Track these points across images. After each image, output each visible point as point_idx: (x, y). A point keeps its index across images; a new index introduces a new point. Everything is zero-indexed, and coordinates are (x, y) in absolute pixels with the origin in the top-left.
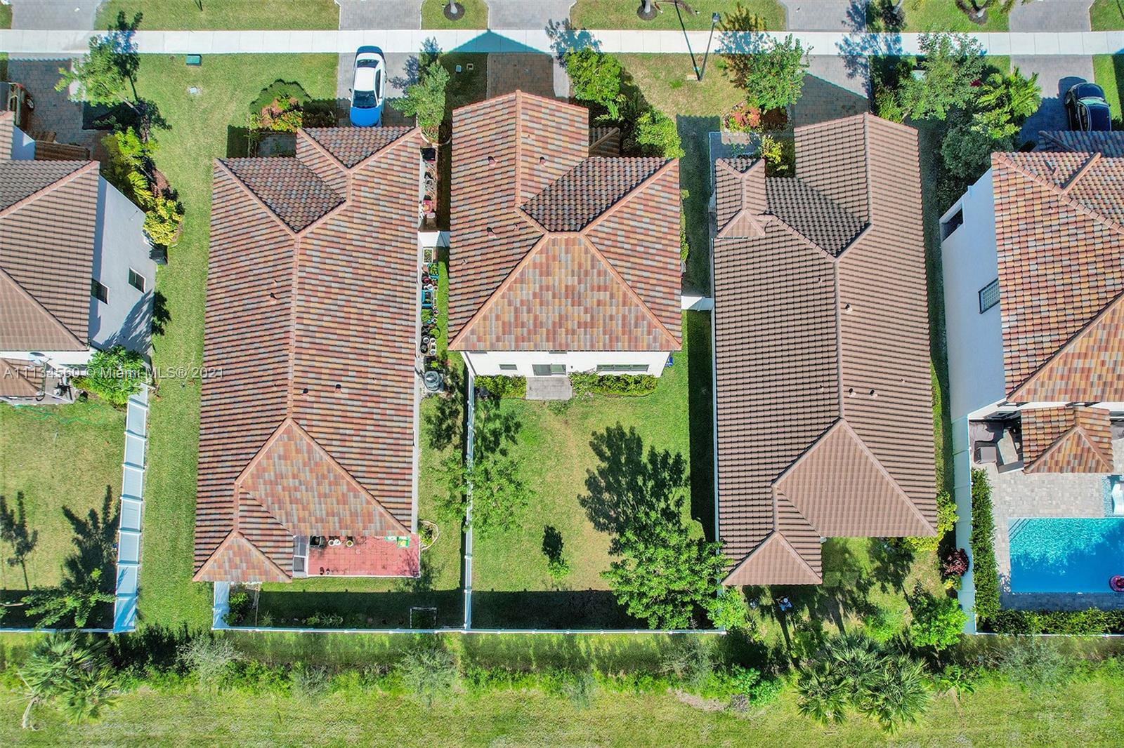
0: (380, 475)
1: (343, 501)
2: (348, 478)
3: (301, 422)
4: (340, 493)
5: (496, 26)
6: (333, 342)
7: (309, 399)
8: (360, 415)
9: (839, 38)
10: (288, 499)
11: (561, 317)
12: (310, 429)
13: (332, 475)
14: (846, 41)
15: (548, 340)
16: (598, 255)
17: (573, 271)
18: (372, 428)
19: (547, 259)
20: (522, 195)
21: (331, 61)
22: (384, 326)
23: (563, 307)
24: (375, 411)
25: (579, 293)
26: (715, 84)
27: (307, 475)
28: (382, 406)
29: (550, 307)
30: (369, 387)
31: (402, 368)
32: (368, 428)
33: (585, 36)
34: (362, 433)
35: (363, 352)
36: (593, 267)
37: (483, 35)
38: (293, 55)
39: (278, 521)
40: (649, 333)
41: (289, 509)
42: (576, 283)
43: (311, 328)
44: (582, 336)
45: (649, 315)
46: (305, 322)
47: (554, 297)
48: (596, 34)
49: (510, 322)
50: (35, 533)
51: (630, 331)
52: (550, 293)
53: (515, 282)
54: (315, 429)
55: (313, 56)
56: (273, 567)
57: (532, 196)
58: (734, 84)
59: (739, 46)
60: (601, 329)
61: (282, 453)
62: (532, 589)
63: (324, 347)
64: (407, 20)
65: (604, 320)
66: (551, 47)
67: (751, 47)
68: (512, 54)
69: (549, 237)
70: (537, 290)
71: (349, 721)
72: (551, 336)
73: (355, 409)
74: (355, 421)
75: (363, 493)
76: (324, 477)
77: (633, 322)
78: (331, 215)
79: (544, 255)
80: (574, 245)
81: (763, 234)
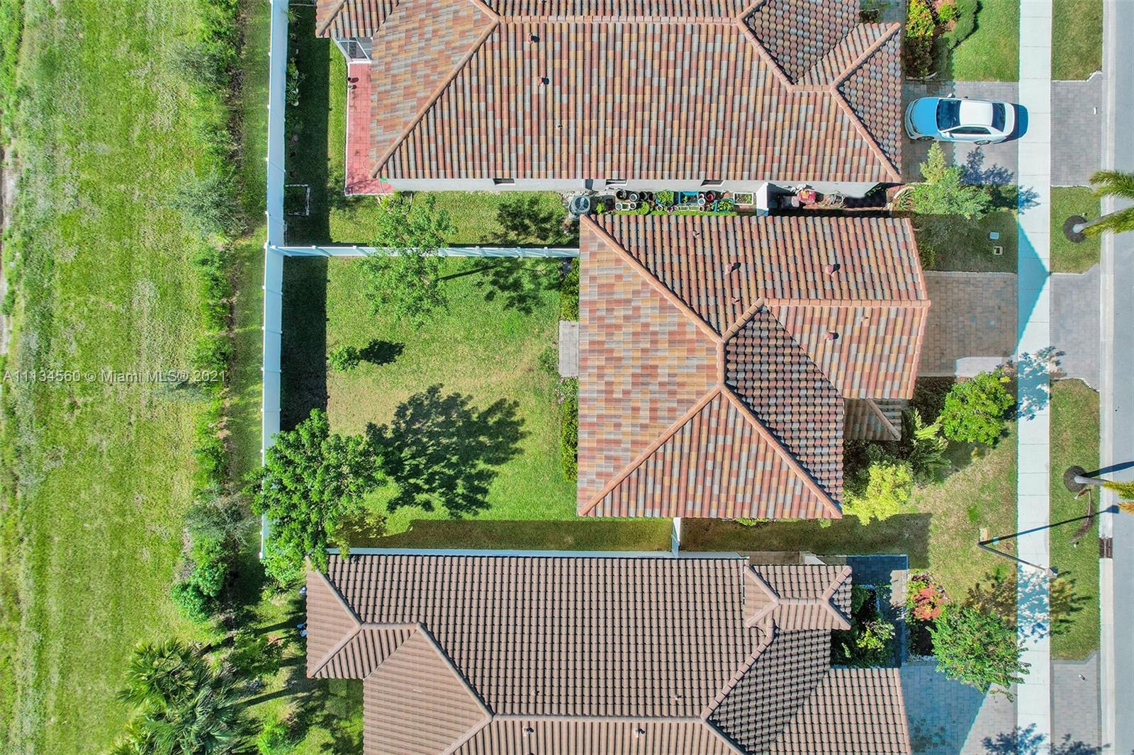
0: (440, 137)
1: (409, 94)
2: (432, 98)
3: (496, 35)
4: (416, 89)
5: (1056, 284)
6: (604, 72)
7: (527, 44)
8: (513, 109)
9: (1043, 728)
10: (411, 26)
11: (620, 359)
12: (488, 47)
13: (436, 77)
14: (1040, 738)
15: (592, 343)
16: (694, 409)
17: (675, 375)
18: (498, 126)
19: (691, 341)
20: (782, 308)
21: (1008, 72)
22: (631, 138)
23: (631, 362)
24: (520, 129)
25: (647, 384)
26: (975, 563)
27: (437, 46)
28: (528, 138)
29: (630, 346)
30: (550, 121)
31: (579, 163)
32: (498, 121)
33: (1041, 398)
34: (490, 113)
35: (594, 112)
36: (680, 401)
37: (1043, 267)
38: (1016, 23)
39: (388, 17)
40: (599, 475)
41: (400, 29)
42: (660, 379)
43: (618, 44)
44: (596, 387)
45: (620, 475)
46: (626, 35)
47: (644, 350)
48: (1043, 415)
49: (612, 293)
51: (601, 450)
52: (648, 346)
53: (663, 300)
54: (489, 53)
55: (1015, 49)
56: (331, 14)
57: (782, 320)
58: (974, 588)
59: (1027, 597)
60: (604, 412)
61: (461, 14)
62: (329, 328)
63: (595, 61)
64: (1064, 169)
65: (615, 416)
66: (1026, 355)
67: (1027, 613)
68: (1016, 304)
69: (718, 342)
70: (651, 329)
71: (178, 115)
72: (596, 347)
73: (521, 104)
74: (505, 103)
75: (415, 117)
76: (435, 67)
77: (612, 453)
78: (772, 66)
79: (694, 337)
80: (708, 376)
81: (747, 625)
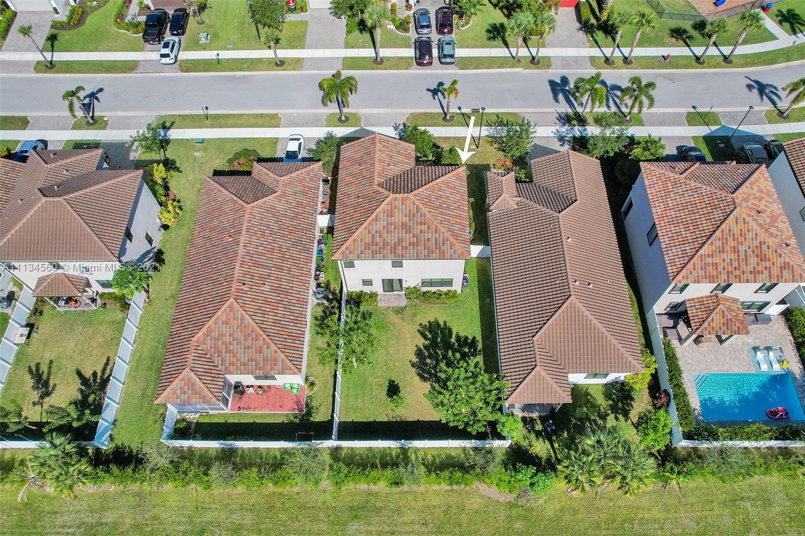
0: (284, 336)
1: (260, 351)
2: (264, 336)
3: (239, 301)
4: (258, 346)
5: (366, 125)
6: (263, 260)
7: (245, 289)
8: (275, 301)
9: (553, 129)
10: (224, 350)
11: (399, 239)
12: (244, 305)
13: (254, 333)
14: (557, 130)
15: (391, 253)
16: (420, 206)
17: (406, 214)
18: (282, 309)
19: (391, 208)
20: (377, 179)
21: (274, 141)
22: (294, 255)
23: (400, 234)
24: (284, 300)
25: (410, 226)
26: (486, 149)
27: (239, 334)
28: (289, 297)
29: (393, 234)
30: (282, 286)
31: (303, 278)
32: (279, 308)
34: (275, 311)
35: (281, 267)
36: (417, 212)
37: (359, 129)
39: (216, 365)
40: (451, 249)
41: (224, 356)
42: (408, 221)
43: (251, 252)
44: (412, 250)
45: (451, 238)
46: (248, 248)
47: (395, 229)
49: (369, 243)
50: (55, 385)
51: (440, 247)
52: (393, 226)
53: (373, 220)
54: (247, 306)
55: (265, 139)
56: (209, 393)
57: (383, 180)
58: (497, 149)
59: (499, 133)
60: (423, 246)
61: (224, 320)
62: (379, 420)
63: (257, 263)
64: (318, 124)
65: (424, 241)
66: (396, 134)
69: (392, 196)
70: (385, 225)
72: (393, 250)
73: (273, 297)
74: (272, 304)
75: (273, 345)
76: (249, 335)
77: (441, 242)
78: (269, 197)
79: (389, 206)
80: (406, 200)
81: (516, 207)
